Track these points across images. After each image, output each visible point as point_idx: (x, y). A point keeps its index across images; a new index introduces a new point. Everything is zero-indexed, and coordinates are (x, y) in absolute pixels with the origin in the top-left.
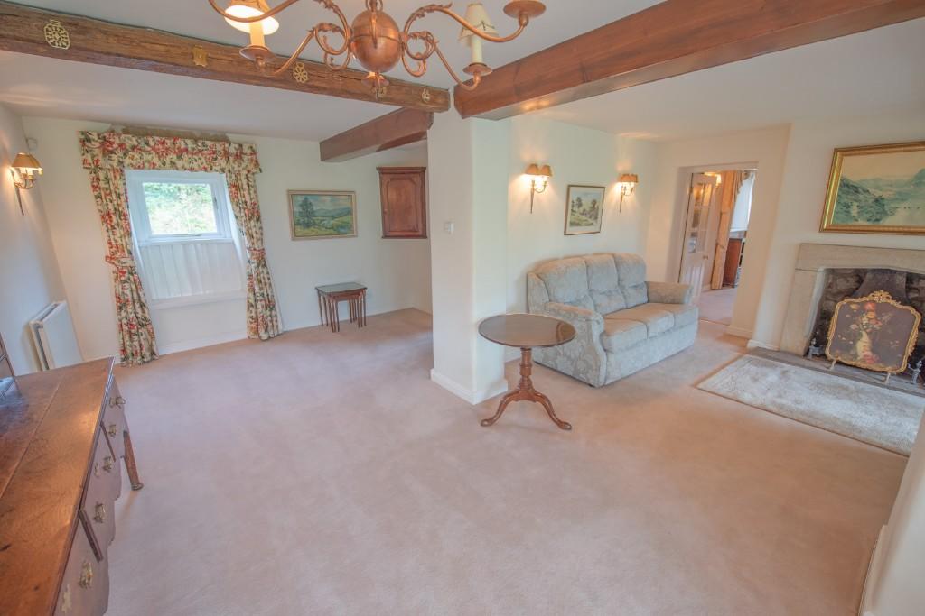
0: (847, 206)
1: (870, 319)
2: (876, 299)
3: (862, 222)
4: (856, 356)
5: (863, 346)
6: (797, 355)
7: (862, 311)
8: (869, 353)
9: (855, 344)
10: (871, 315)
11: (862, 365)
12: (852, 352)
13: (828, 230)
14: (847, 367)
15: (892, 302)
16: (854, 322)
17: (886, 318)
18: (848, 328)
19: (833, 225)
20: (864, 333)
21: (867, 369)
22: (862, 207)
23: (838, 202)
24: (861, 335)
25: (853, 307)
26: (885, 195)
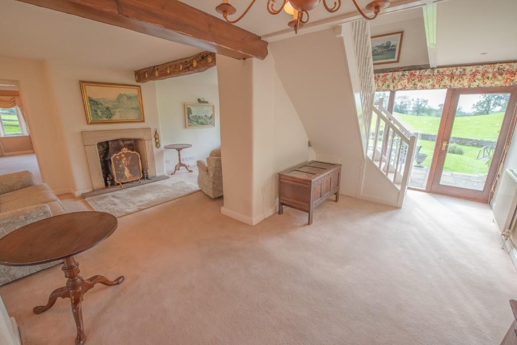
0: (95, 111)
1: (125, 161)
2: (124, 152)
3: (104, 119)
4: (126, 177)
5: (127, 173)
6: (103, 189)
7: (121, 158)
8: (130, 175)
9: (124, 172)
10: (125, 159)
11: (130, 180)
12: (124, 177)
13: (92, 123)
14: (126, 184)
15: (130, 151)
16: (121, 164)
17: (130, 158)
18: (119, 167)
19: (93, 120)
20: (125, 167)
21: (132, 181)
22: (102, 112)
23: (91, 109)
24: (124, 168)
25: (117, 157)
26: (110, 106)
